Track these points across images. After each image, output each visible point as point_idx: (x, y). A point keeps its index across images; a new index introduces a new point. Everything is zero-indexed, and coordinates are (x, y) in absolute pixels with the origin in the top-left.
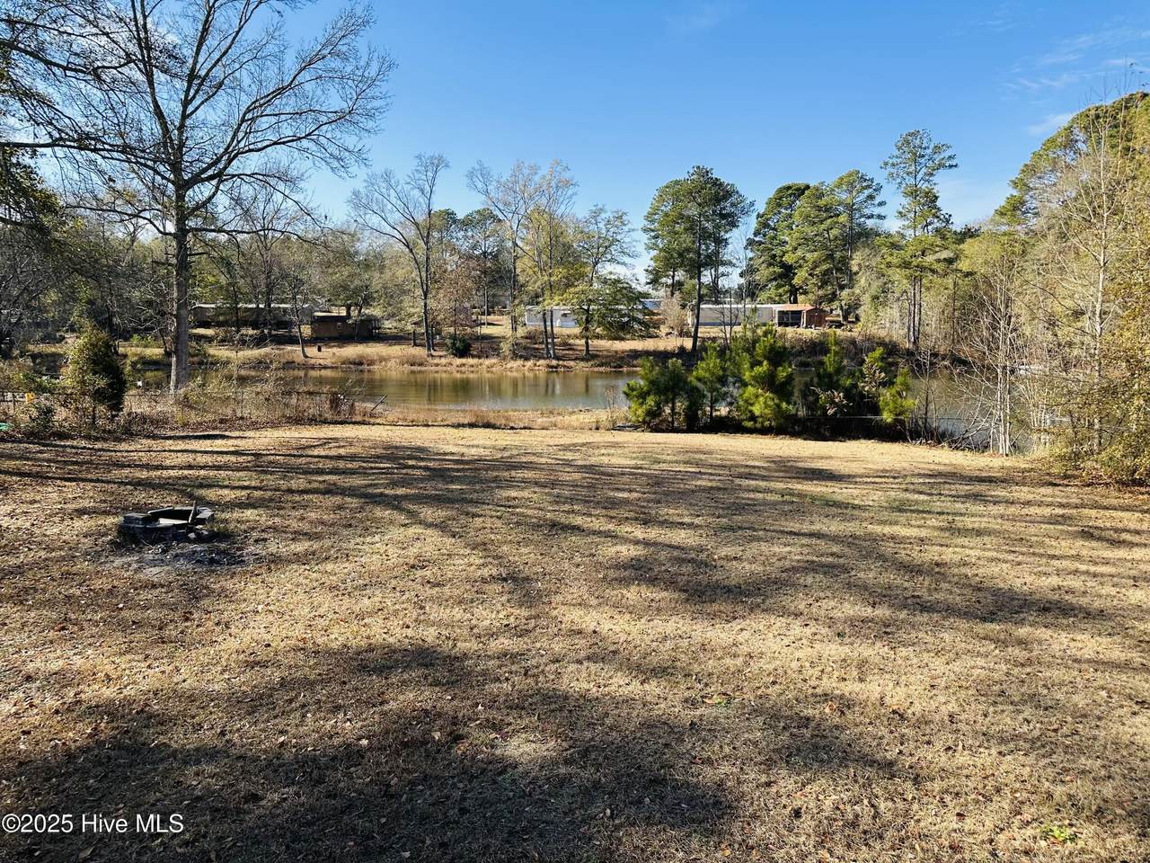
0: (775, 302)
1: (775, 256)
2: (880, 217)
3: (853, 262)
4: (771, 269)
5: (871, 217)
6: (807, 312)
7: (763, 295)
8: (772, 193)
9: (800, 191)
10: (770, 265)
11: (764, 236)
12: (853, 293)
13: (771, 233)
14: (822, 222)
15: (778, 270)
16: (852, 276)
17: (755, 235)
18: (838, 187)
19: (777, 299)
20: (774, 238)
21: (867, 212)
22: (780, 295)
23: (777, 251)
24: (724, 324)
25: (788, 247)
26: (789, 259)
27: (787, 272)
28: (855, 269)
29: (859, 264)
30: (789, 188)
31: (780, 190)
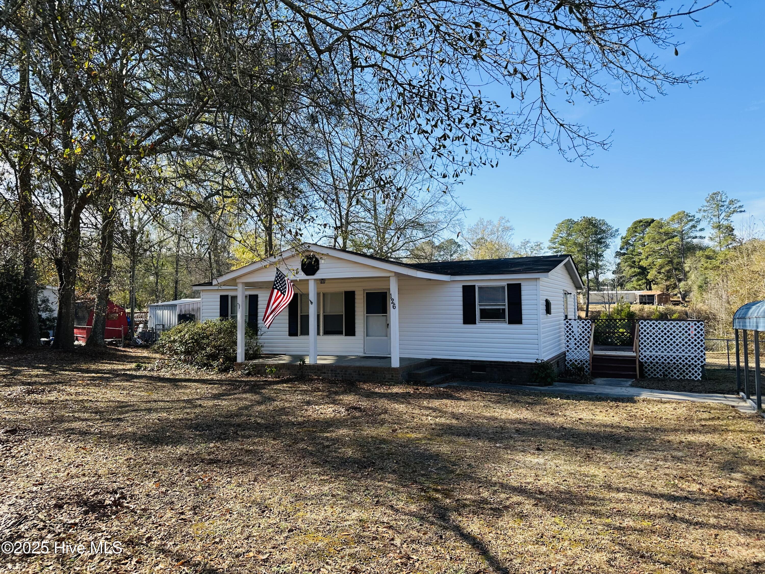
0: (636, 289)
1: (635, 262)
2: (701, 237)
3: (685, 265)
4: (633, 270)
5: (696, 237)
6: (658, 295)
7: (629, 286)
8: (630, 225)
9: (649, 223)
10: (632, 267)
11: (627, 249)
12: (687, 284)
13: (631, 248)
14: (663, 242)
15: (637, 270)
16: (685, 274)
17: (621, 249)
18: (673, 220)
19: (638, 287)
20: (633, 251)
21: (692, 235)
22: (640, 285)
23: (636, 259)
24: (605, 303)
25: (643, 256)
26: (644, 263)
27: (643, 271)
28: (687, 269)
29: (690, 267)
30: (641, 221)
31: (635, 223)
